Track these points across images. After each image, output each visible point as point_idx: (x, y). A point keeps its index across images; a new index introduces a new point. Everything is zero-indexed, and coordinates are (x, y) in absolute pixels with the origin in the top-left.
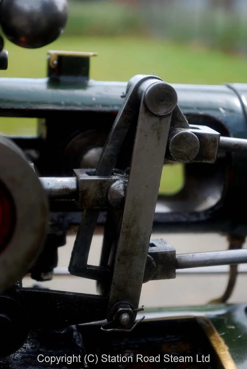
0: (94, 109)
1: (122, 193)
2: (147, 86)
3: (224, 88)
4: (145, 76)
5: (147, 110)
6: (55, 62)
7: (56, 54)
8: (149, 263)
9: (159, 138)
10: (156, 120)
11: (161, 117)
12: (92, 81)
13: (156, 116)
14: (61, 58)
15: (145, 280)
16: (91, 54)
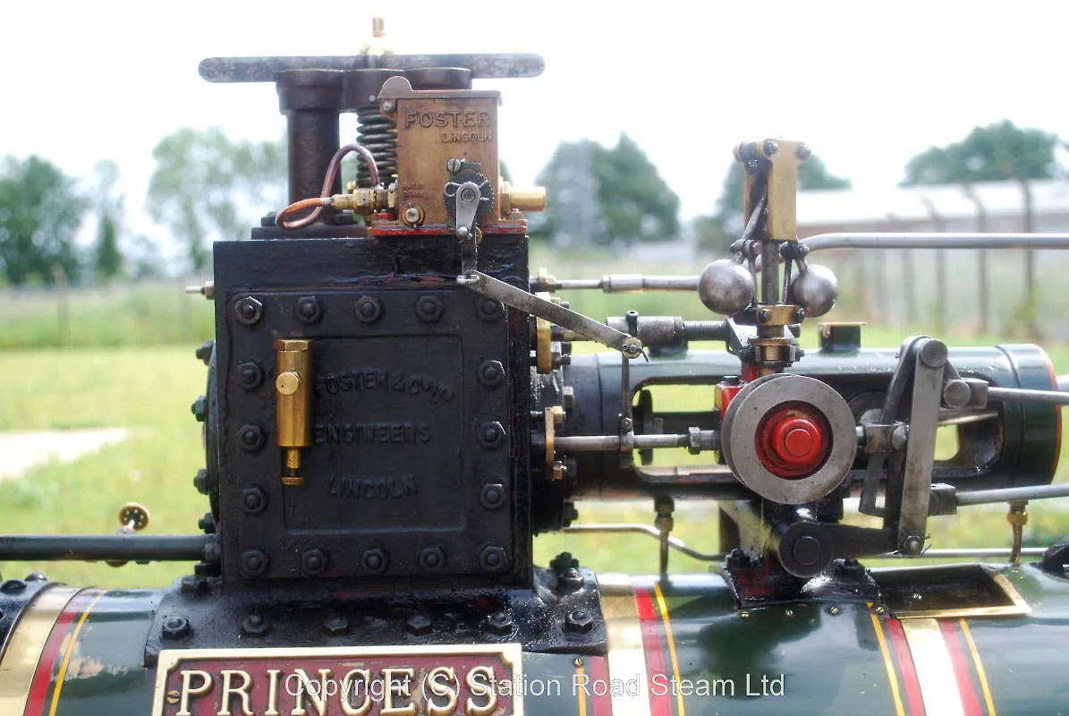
0: (868, 372)
1: (904, 437)
2: (920, 344)
3: (992, 349)
4: (918, 337)
5: (923, 364)
6: (829, 333)
7: (828, 326)
8: (932, 499)
9: (934, 387)
10: (931, 371)
11: (935, 368)
12: (863, 349)
13: (930, 367)
14: (833, 329)
15: (929, 515)
16: (861, 323)
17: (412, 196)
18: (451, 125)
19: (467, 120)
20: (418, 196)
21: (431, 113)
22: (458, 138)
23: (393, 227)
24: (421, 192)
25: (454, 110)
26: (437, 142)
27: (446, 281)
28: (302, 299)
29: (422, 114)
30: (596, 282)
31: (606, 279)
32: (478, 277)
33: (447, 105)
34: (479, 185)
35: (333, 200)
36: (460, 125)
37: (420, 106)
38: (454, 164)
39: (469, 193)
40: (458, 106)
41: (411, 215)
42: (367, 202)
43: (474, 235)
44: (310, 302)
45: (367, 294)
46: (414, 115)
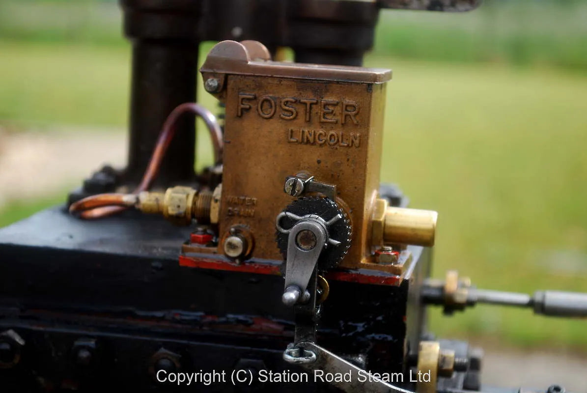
17: (239, 216)
18: (301, 120)
19: (324, 114)
20: (248, 216)
21: (274, 98)
22: (311, 139)
23: (210, 256)
24: (251, 211)
25: (308, 98)
26: (279, 142)
27: (285, 329)
28: (78, 343)
29: (261, 99)
30: (524, 298)
31: (538, 297)
32: (314, 356)
33: (299, 90)
34: (327, 220)
35: (138, 200)
36: (315, 119)
37: (260, 87)
38: (294, 185)
39: (308, 236)
40: (315, 91)
41: (232, 246)
42: (182, 210)
43: (312, 295)
44: (89, 349)
45: (166, 345)
46: (249, 100)
